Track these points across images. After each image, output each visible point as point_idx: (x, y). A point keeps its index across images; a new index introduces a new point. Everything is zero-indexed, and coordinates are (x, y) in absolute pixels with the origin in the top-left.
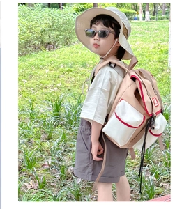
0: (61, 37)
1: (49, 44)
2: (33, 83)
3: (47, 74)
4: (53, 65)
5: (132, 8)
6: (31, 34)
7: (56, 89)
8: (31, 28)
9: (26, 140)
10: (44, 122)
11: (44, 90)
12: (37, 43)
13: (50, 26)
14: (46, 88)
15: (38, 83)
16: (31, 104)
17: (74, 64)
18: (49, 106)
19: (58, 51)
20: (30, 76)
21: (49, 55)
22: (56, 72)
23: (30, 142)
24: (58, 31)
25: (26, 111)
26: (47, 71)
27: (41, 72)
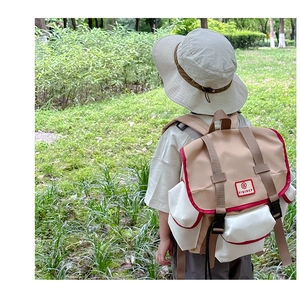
0: (154, 73)
1: (136, 83)
2: (111, 141)
3: (132, 128)
4: (141, 115)
5: (259, 29)
6: (108, 70)
7: (144, 149)
8: (109, 62)
9: (98, 226)
10: (126, 199)
11: (127, 152)
12: (118, 83)
13: (137, 58)
14: (129, 148)
15: (118, 141)
16: (106, 173)
17: (172, 112)
18: (134, 176)
19: (149, 94)
20: (107, 131)
21: (135, 100)
22: (146, 125)
23: (104, 229)
24: (149, 64)
25: (99, 183)
26: (132, 124)
27: (122, 125)
